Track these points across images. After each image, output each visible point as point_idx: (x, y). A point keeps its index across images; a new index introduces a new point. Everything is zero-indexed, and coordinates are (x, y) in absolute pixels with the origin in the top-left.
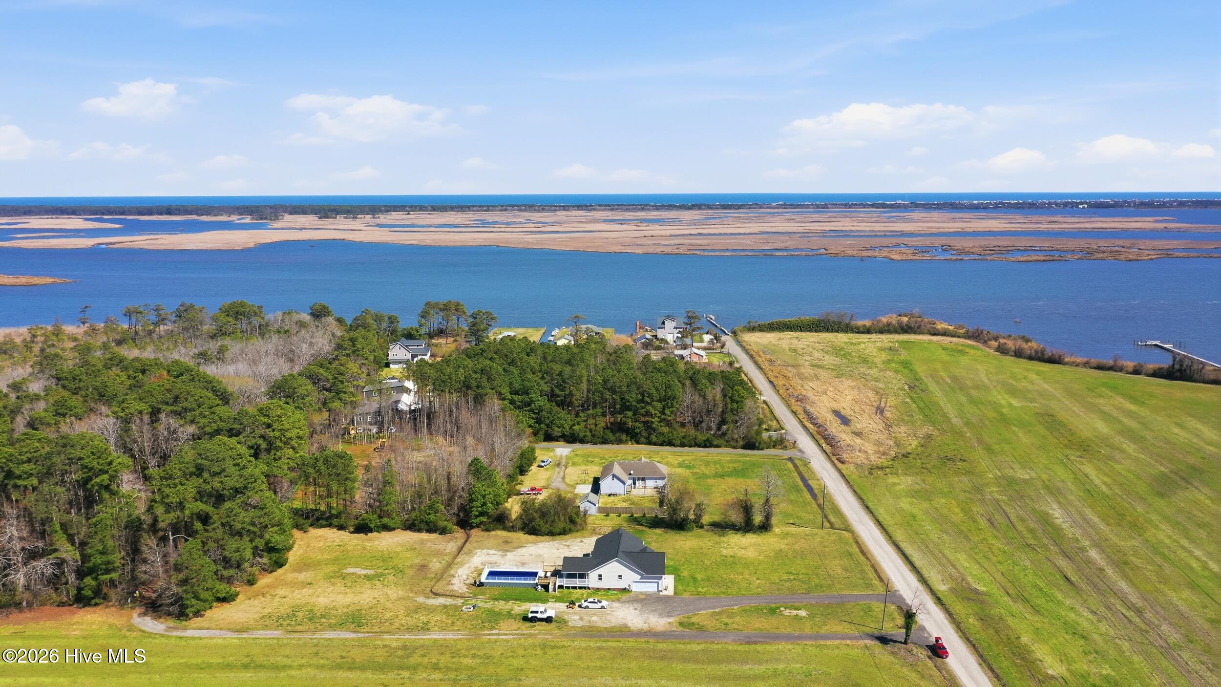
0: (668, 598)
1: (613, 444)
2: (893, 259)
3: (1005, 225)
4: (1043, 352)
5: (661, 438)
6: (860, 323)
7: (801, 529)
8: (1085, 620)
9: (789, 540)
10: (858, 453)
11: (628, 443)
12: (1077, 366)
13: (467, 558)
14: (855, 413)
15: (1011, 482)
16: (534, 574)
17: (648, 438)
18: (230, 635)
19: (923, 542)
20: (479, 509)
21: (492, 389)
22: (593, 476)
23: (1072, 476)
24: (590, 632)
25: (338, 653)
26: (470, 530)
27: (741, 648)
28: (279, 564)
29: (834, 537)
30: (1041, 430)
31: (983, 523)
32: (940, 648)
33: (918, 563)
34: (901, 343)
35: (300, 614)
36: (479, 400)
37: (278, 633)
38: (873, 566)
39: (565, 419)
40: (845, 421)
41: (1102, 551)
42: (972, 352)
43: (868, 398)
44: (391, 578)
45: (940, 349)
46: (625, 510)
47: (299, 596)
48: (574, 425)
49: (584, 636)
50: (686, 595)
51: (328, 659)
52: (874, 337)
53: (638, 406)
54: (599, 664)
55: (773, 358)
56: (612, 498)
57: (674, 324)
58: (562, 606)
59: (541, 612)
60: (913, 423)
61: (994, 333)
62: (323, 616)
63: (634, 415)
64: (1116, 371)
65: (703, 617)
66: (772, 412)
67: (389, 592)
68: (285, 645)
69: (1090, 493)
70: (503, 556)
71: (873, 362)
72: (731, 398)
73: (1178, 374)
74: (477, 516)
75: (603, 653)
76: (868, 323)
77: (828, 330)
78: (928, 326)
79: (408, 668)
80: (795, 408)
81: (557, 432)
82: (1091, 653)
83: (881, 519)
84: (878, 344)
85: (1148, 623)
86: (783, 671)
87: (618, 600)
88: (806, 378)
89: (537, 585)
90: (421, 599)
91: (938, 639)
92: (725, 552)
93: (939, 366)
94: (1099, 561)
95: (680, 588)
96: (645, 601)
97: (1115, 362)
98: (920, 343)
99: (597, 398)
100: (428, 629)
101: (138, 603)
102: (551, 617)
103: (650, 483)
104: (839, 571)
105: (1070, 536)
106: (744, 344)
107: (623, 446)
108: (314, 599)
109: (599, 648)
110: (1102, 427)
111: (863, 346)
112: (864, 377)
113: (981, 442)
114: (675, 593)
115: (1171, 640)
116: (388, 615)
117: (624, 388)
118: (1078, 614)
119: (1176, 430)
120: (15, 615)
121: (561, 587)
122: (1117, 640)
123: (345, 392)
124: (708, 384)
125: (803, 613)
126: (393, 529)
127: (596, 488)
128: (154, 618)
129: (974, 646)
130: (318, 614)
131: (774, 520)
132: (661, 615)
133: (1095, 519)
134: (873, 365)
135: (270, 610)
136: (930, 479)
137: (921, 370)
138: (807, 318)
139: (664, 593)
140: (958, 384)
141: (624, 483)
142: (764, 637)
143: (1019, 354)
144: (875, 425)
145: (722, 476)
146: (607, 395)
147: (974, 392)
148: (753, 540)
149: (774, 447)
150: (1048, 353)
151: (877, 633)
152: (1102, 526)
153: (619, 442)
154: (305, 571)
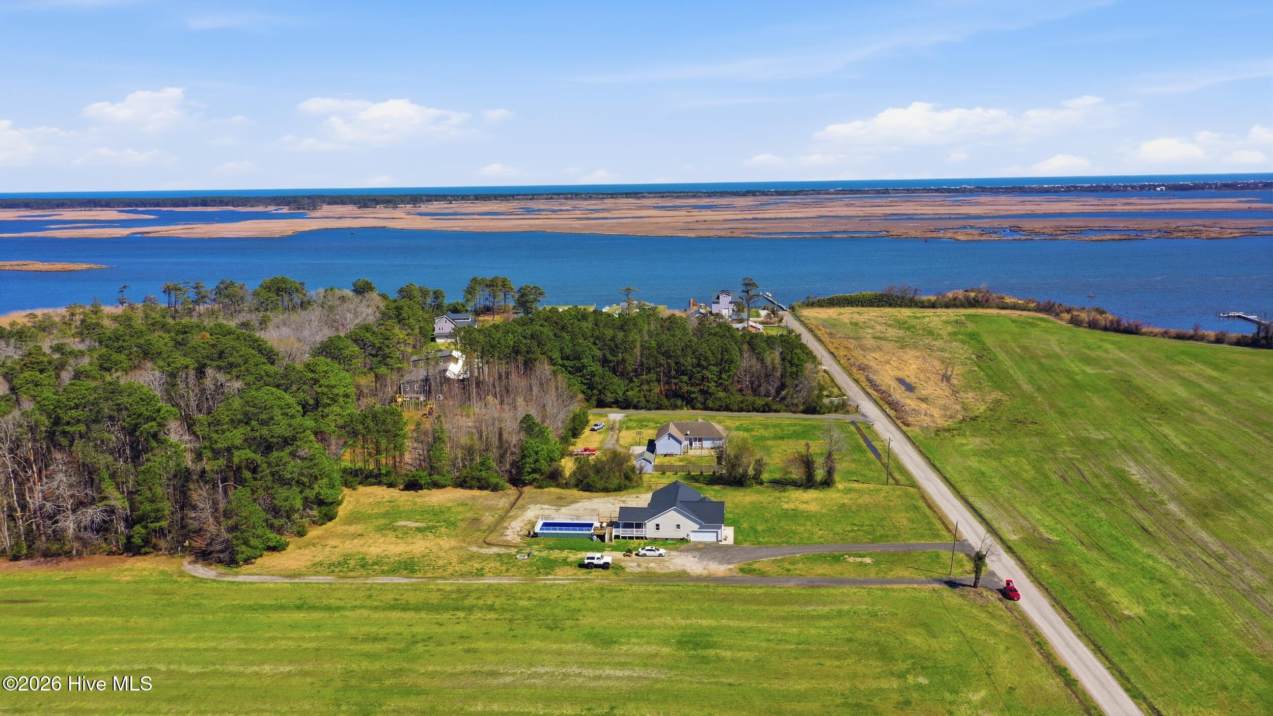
0: (728, 547)
1: (668, 409)
2: (958, 240)
3: (1078, 207)
4: (1118, 322)
5: (718, 403)
6: (924, 298)
7: (865, 485)
8: (1163, 565)
9: (853, 495)
10: (923, 417)
11: (683, 409)
12: (1155, 336)
13: (520, 513)
14: (920, 380)
15: (1085, 442)
16: (591, 525)
17: (704, 403)
18: (281, 580)
19: (993, 496)
20: (532, 466)
21: (541, 354)
22: (648, 438)
23: (1149, 436)
24: (649, 577)
25: (390, 596)
26: (522, 487)
27: (804, 591)
28: (330, 518)
29: (899, 493)
30: (1119, 396)
31: (1055, 478)
32: (1011, 590)
33: (987, 516)
34: (968, 316)
35: (352, 562)
36: (529, 365)
37: (330, 579)
38: (940, 519)
39: (618, 385)
40: (910, 388)
41: (1181, 504)
42: (1043, 324)
43: (933, 366)
44: (443, 530)
45: (1010, 322)
46: (682, 468)
47: (350, 546)
48: (627, 391)
49: (642, 581)
50: (746, 545)
51: (381, 601)
52: (939, 311)
53: (694, 370)
54: (658, 605)
55: (833, 331)
56: (668, 458)
57: (730, 299)
58: (619, 555)
59: (598, 558)
60: (981, 389)
61: (1068, 305)
62: (375, 564)
63: (690, 379)
64: (1197, 340)
65: (764, 564)
66: (832, 380)
67: (442, 543)
68: (338, 589)
69: (1169, 452)
70: (557, 511)
71: (938, 335)
72: (790, 362)
73: (1264, 342)
74: (530, 473)
75: (661, 596)
76: (933, 298)
77: (890, 305)
78: (996, 301)
79: (463, 609)
80: (857, 377)
81: (610, 397)
82: (1170, 596)
83: (948, 476)
84: (944, 318)
85: (1231, 569)
86: (848, 612)
87: (677, 549)
88: (868, 349)
89: (592, 535)
90: (474, 549)
91: (1008, 582)
92: (785, 506)
93: (1008, 338)
94: (1178, 513)
95: (740, 538)
96: (703, 550)
97: (1195, 330)
98: (989, 316)
99: (652, 364)
100: (482, 575)
101: (187, 552)
102: (608, 563)
103: (707, 444)
104: (905, 522)
105: (1148, 490)
106: (803, 319)
107: (678, 412)
108: (364, 549)
109: (658, 592)
110: (1182, 392)
111: (927, 319)
112: (930, 348)
113: (1052, 406)
114: (735, 543)
115: (1254, 584)
116: (441, 563)
117: (679, 353)
118: (1155, 560)
119: (1261, 394)
120: (65, 563)
121: (617, 537)
122: (1197, 585)
123: (392, 358)
124: (767, 348)
125: (868, 560)
126: (443, 487)
127: (651, 446)
128: (205, 566)
129: (1047, 589)
130: (370, 562)
131: (837, 477)
132: (721, 562)
133: (1174, 476)
134: (938, 337)
135: (321, 558)
136: (1001, 440)
137: (990, 341)
138: (869, 293)
139: (724, 543)
140: (1027, 355)
141: (681, 443)
142: (828, 582)
143: (1093, 325)
144: (941, 392)
145: (782, 438)
146: (662, 360)
147: (1044, 361)
148: (815, 496)
149: (836, 411)
150: (1125, 323)
151: (945, 578)
152: (1181, 481)
153: (675, 407)
154: (355, 524)
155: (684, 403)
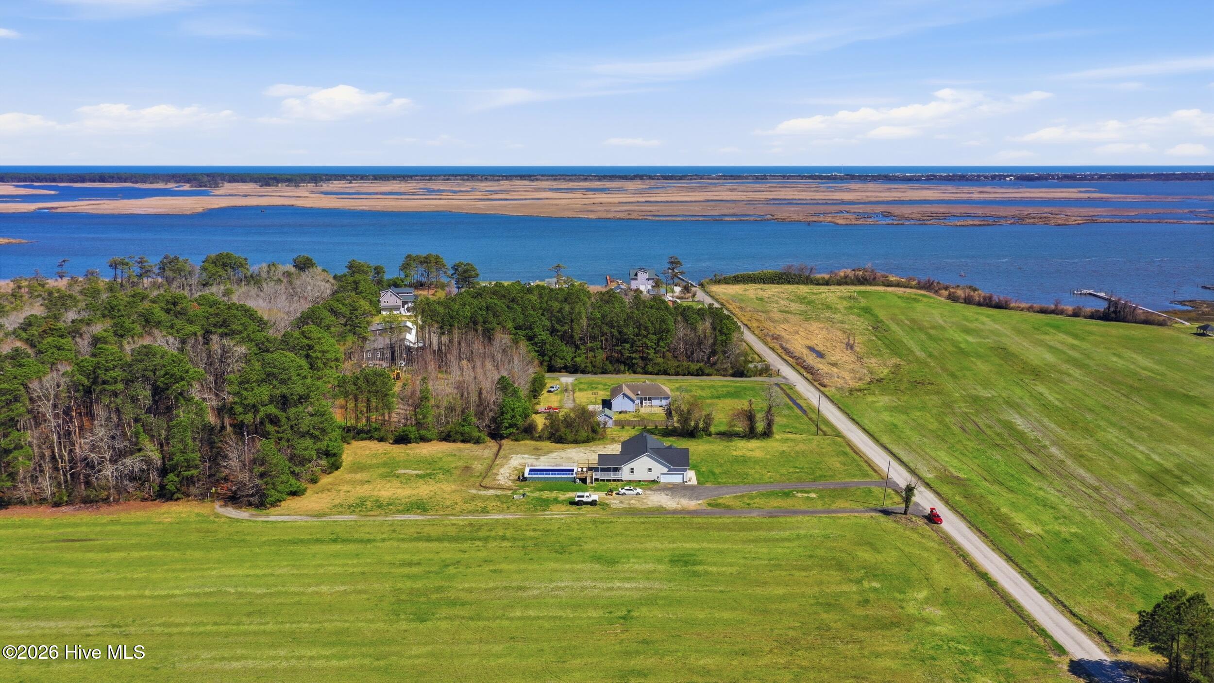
0: (692, 487)
1: (612, 374)
2: (838, 224)
3: (939, 195)
4: (990, 298)
5: (657, 368)
6: (819, 276)
7: (798, 436)
8: (1052, 496)
9: (790, 444)
10: (836, 379)
11: (625, 373)
12: (1022, 310)
13: (505, 461)
14: (827, 348)
15: (975, 399)
16: (573, 470)
17: (643, 368)
18: (309, 519)
19: (906, 444)
20: (510, 421)
21: (498, 324)
22: (601, 398)
23: (1029, 394)
24: (632, 512)
25: (413, 530)
26: (501, 440)
27: (765, 520)
28: (336, 467)
29: (828, 441)
30: (998, 361)
31: (956, 429)
32: (935, 516)
33: (905, 459)
34: (859, 292)
35: (369, 504)
36: (487, 334)
37: (353, 517)
38: (866, 462)
39: (567, 352)
40: (821, 355)
41: (1061, 447)
42: (925, 300)
43: (836, 336)
44: (441, 476)
45: (896, 298)
46: (639, 423)
47: (362, 491)
48: (575, 357)
49: (627, 514)
50: (708, 485)
51: (406, 535)
52: (833, 288)
53: (635, 338)
54: (645, 533)
55: (743, 305)
56: (623, 415)
57: (646, 276)
58: (603, 494)
59: (587, 497)
60: (881, 356)
61: (944, 283)
62: (389, 505)
63: (632, 347)
64: (1057, 314)
65: (727, 499)
66: (751, 348)
67: (443, 487)
68: (363, 525)
69: (1046, 407)
70: (537, 459)
71: (836, 308)
72: (720, 331)
73: (1113, 315)
74: (507, 428)
75: (647, 526)
76: (827, 276)
77: (789, 283)
78: (882, 279)
79: (479, 539)
80: (772, 345)
81: (559, 363)
82: (1060, 518)
83: (867, 427)
84: (838, 294)
85: (1106, 497)
86: (805, 536)
87: (650, 489)
88: (776, 321)
89: (575, 479)
90: (474, 491)
91: (932, 510)
92: (735, 453)
93: (897, 311)
94: (1060, 455)
95: (702, 479)
96: (673, 489)
97: (1056, 306)
98: (878, 293)
99: (597, 331)
100: (488, 512)
101: (215, 498)
102: (596, 501)
103: (656, 402)
104: (838, 465)
105: (1033, 438)
106: (713, 294)
107: (621, 375)
108: (376, 493)
109: (643, 523)
110: (1050, 358)
111: (824, 295)
112: (830, 320)
113: (945, 369)
114: (698, 483)
115: (1125, 508)
116: (448, 503)
117: (622, 323)
118: (1045, 492)
119: (1115, 359)
120: (104, 509)
121: (597, 480)
122: (1080, 509)
123: (361, 327)
124: (698, 318)
125: (813, 495)
126: (429, 440)
127: (607, 404)
128: (236, 508)
129: (962, 515)
130: (385, 503)
131: (775, 428)
132: (690, 498)
133: (1053, 426)
134: (836, 311)
135: (339, 501)
136: (905, 398)
137: (882, 314)
138: (769, 271)
139: (689, 483)
140: (916, 327)
141: (633, 402)
142: (783, 513)
143: (968, 301)
144: (847, 358)
145: (718, 397)
146: (606, 329)
147: (933, 332)
148: (758, 445)
149: (760, 375)
150: (996, 299)
151: (879, 508)
152: (1058, 430)
153: (618, 372)
154: (360, 472)
155: (627, 369)
